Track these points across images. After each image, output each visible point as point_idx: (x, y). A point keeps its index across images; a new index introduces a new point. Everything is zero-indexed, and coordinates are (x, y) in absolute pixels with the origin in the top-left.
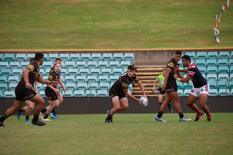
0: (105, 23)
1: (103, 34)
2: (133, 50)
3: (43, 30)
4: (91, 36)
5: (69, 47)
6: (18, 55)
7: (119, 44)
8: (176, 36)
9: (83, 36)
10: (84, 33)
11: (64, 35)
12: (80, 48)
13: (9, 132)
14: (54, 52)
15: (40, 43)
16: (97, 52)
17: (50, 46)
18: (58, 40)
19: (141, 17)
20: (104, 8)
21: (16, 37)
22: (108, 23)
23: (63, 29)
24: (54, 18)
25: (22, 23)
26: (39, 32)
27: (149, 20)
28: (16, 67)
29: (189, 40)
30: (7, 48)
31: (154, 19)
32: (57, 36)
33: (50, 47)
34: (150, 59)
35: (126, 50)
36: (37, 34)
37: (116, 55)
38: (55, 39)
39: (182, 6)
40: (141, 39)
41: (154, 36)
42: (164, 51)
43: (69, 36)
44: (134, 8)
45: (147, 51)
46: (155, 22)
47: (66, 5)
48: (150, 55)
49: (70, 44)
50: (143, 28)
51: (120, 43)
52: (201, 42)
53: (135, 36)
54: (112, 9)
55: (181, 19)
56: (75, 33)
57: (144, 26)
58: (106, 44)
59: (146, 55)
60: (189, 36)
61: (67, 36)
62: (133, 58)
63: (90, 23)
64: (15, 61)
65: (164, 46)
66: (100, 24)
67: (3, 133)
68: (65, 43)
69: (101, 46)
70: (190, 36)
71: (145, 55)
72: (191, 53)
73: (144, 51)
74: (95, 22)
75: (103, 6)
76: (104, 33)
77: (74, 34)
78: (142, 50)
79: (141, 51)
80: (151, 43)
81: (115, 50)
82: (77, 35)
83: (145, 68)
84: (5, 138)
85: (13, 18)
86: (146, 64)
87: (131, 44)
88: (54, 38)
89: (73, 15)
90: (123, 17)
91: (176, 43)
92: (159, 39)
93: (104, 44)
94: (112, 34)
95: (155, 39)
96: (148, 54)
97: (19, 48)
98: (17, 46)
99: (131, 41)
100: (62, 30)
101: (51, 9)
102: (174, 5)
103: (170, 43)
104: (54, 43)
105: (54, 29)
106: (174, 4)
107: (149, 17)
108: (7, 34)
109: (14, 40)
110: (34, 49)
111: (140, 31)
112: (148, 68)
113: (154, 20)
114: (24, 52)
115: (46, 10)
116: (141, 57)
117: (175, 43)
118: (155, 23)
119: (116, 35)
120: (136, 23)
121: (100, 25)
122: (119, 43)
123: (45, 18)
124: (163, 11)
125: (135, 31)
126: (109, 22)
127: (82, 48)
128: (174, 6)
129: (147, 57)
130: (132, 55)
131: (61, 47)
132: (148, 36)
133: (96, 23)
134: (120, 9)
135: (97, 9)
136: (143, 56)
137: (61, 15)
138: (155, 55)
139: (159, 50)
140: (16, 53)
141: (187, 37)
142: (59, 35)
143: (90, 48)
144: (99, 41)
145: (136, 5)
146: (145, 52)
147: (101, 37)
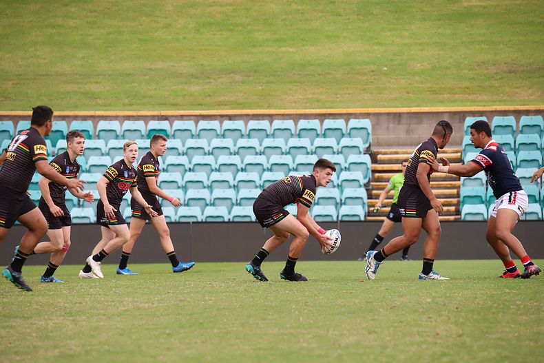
0: (303, 48)
1: (299, 74)
2: (370, 112)
3: (160, 65)
4: (272, 78)
5: (220, 105)
6: (103, 125)
7: (337, 98)
8: (470, 79)
9: (251, 78)
10: (255, 71)
11: (209, 78)
12: (244, 108)
13: (81, 303)
14: (185, 118)
15: (152, 97)
16: (284, 117)
17: (175, 102)
18: (195, 89)
19: (389, 33)
20: (303, 13)
21: (97, 83)
22: (312, 49)
23: (205, 63)
24: (184, 38)
25: (110, 49)
26: (151, 69)
27: (407, 41)
28: (98, 151)
29: (500, 87)
30: (76, 107)
31: (419, 39)
32: (193, 80)
33: (175, 105)
34: (408, 132)
35: (353, 112)
36: (145, 76)
37: (329, 123)
38: (186, 87)
39: (484, 7)
40: (388, 85)
41: (418, 78)
42: (442, 113)
43: (220, 80)
44: (372, 14)
45: (403, 113)
46: (420, 44)
47: (212, 6)
48: (410, 124)
49: (222, 99)
50: (392, 60)
51: (338, 96)
52: (530, 91)
53: (375, 79)
54: (320, 15)
55: (481, 39)
56: (233, 72)
57: (395, 55)
58: (307, 98)
59: (399, 123)
60: (500, 79)
61: (214, 79)
62: (370, 131)
63: (269, 49)
64: (95, 139)
65: (442, 102)
66: (291, 50)
67: (66, 305)
68: (210, 96)
69: (295, 102)
70: (502, 78)
71: (397, 123)
72: (505, 117)
73: (395, 114)
74: (280, 47)
75: (300, 7)
76: (301, 73)
77: (232, 75)
78: (391, 111)
79: (389, 114)
80: (410, 95)
81: (328, 112)
82: (238, 77)
83: (396, 153)
84: (71, 318)
85: (91, 37)
86: (399, 145)
87: (366, 98)
88: (186, 83)
89: (230, 30)
90: (345, 34)
91: (469, 94)
92: (430, 85)
93: (301, 97)
94: (320, 75)
95: (420, 85)
96: (404, 120)
97: (104, 107)
98: (100, 102)
99: (364, 90)
100: (202, 65)
101: (178, 16)
102: (465, 4)
103: (457, 96)
104: (185, 95)
105: (184, 63)
106: (467, 4)
107: (406, 34)
108: (76, 74)
109: (94, 88)
110: (138, 110)
111: (386, 66)
112: (404, 153)
113: (419, 42)
114: (116, 118)
115: (167, 18)
116: (388, 128)
117: (466, 96)
118: (420, 48)
119: (329, 76)
120: (376, 48)
121: (293, 52)
122: (336, 94)
123: (164, 37)
124: (439, 20)
125: (373, 68)
126: (312, 45)
127: (250, 108)
128: (465, 8)
129: (402, 128)
130: (366, 123)
131: (200, 105)
132: (403, 79)
133: (284, 49)
134: (340, 15)
135: (284, 17)
136: (391, 126)
137: (201, 30)
138: (420, 123)
139: (430, 111)
140: (97, 119)
141: (495, 80)
142: (197, 78)
143: (269, 107)
144: (291, 90)
145: (378, 7)
146: (398, 117)
147: (295, 82)
